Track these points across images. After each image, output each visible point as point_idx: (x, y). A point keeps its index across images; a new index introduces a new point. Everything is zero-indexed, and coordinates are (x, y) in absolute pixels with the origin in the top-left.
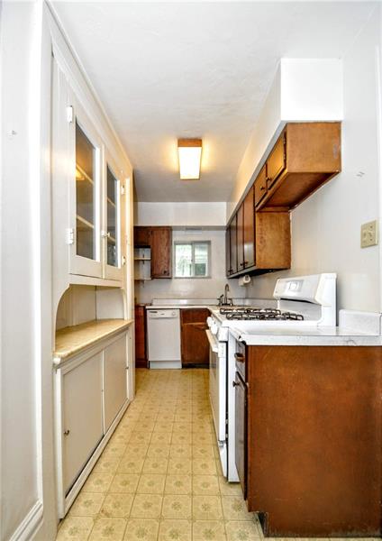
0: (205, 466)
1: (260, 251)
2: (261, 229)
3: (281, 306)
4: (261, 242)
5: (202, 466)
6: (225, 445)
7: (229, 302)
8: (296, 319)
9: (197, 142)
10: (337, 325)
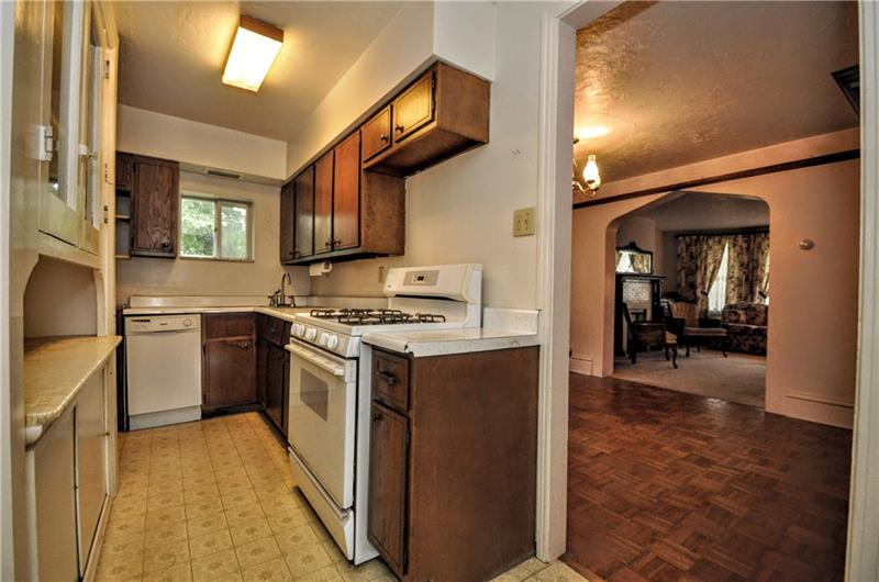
0: (309, 559)
1: (367, 226)
2: (370, 196)
3: (393, 304)
4: (369, 215)
5: (304, 560)
6: (351, 513)
7: (288, 301)
8: (432, 321)
9: (274, 31)
10: (482, 326)
